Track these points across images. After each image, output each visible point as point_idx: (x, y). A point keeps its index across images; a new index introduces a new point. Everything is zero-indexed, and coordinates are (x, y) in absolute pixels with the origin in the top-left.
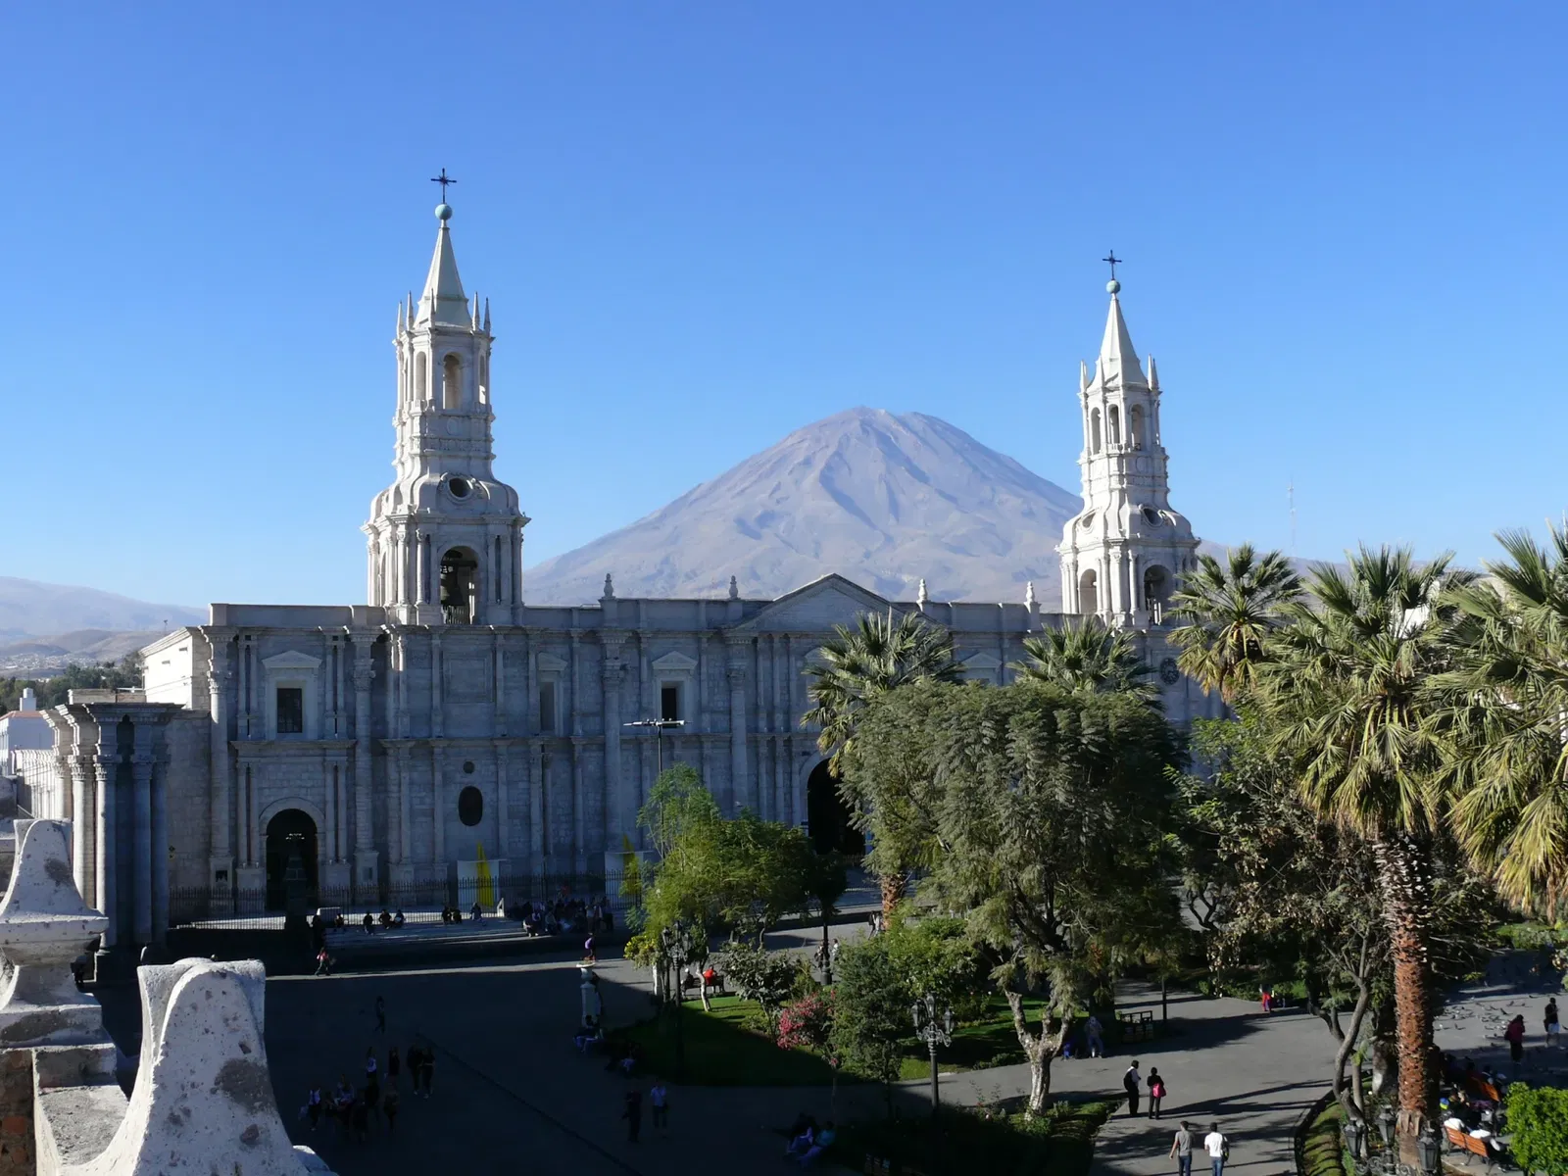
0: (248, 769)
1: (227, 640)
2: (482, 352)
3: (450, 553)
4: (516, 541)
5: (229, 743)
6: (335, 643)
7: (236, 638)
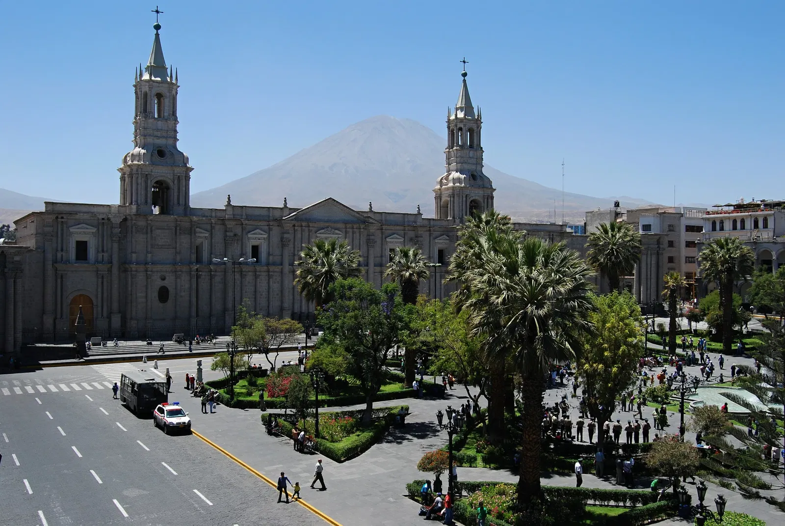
0: (62, 276)
1: (52, 218)
2: (174, 92)
3: (157, 182)
4: (188, 178)
5: (53, 264)
6: (103, 221)
7: (57, 218)
